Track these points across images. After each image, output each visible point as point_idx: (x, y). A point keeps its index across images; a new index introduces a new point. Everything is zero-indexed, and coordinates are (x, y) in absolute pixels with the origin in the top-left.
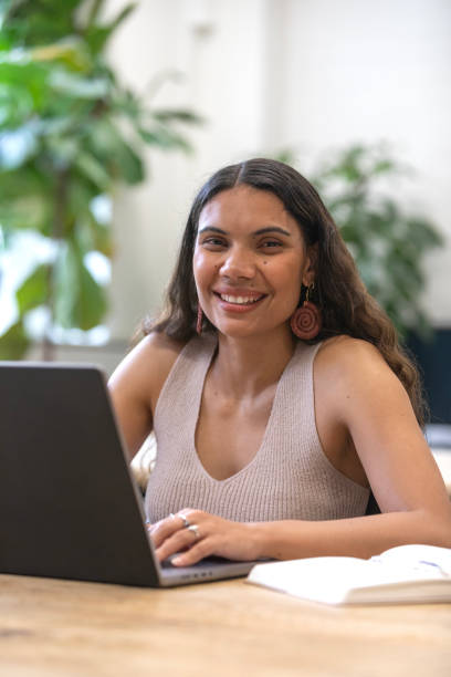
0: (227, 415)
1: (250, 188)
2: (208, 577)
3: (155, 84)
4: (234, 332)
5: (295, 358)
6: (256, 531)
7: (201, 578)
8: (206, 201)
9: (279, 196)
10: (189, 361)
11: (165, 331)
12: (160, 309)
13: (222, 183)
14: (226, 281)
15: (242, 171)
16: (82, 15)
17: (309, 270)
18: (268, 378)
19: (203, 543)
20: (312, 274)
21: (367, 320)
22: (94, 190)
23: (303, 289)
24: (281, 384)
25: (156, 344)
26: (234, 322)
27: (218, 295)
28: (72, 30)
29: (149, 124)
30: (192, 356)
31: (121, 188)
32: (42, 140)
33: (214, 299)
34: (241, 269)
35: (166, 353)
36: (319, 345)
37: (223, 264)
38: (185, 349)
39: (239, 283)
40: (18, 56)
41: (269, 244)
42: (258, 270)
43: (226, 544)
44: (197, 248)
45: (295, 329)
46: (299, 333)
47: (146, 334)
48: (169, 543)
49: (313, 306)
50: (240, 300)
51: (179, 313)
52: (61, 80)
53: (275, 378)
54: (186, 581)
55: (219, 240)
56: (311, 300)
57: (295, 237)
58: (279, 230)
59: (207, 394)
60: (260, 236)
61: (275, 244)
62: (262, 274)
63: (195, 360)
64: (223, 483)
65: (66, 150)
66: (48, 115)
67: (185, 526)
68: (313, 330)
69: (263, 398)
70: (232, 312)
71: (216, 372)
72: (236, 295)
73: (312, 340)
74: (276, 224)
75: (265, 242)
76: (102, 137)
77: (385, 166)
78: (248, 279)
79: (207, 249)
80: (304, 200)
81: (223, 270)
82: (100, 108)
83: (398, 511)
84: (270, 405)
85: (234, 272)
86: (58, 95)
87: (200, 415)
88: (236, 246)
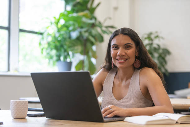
0: (119, 86)
1: (122, 35)
2: (115, 120)
3: (105, 20)
4: (121, 67)
5: (135, 72)
6: (126, 110)
7: (113, 120)
8: (113, 38)
9: (129, 36)
10: (110, 75)
11: (105, 68)
12: (104, 63)
13: (116, 34)
14: (119, 56)
15: (120, 31)
16: (89, 5)
17: (137, 52)
18: (129, 77)
19: (114, 112)
20: (138, 53)
21: (151, 63)
22: (92, 44)
23: (136, 57)
24: (131, 78)
25: (104, 71)
26: (121, 65)
27: (117, 60)
28: (87, 9)
29: (104, 29)
30: (111, 73)
31: (98, 43)
32: (80, 33)
33: (116, 61)
34: (122, 53)
35: (106, 73)
36: (140, 70)
37: (117, 53)
38: (110, 72)
39: (121, 56)
40: (75, 15)
41: (128, 47)
42: (126, 53)
43: (119, 113)
44: (111, 49)
45: (135, 66)
46: (136, 67)
47: (101, 69)
48: (106, 113)
49: (138, 60)
50: (122, 60)
51: (108, 64)
52: (84, 20)
53: (130, 77)
54: (110, 121)
55: (116, 47)
56: (138, 59)
57: (133, 45)
58: (130, 44)
59: (115, 81)
60: (125, 46)
61: (129, 47)
62: (127, 54)
63: (112, 74)
64: (119, 101)
65: (86, 35)
66: (82, 27)
67: (110, 109)
68: (139, 66)
69: (128, 81)
70: (120, 63)
71: (117, 76)
72: (121, 59)
73: (139, 68)
74: (129, 42)
75: (127, 47)
76: (94, 32)
77: (157, 37)
78: (123, 56)
79: (114, 49)
80: (135, 36)
81: (118, 54)
82: (93, 25)
83: (159, 105)
84: (129, 83)
85: (121, 54)
86: (84, 23)
87: (113, 86)
88: (120, 48)
